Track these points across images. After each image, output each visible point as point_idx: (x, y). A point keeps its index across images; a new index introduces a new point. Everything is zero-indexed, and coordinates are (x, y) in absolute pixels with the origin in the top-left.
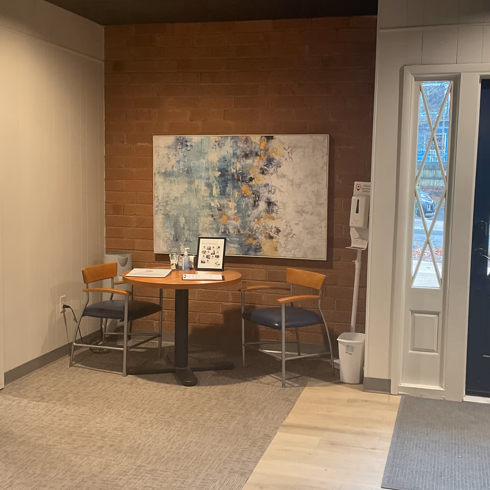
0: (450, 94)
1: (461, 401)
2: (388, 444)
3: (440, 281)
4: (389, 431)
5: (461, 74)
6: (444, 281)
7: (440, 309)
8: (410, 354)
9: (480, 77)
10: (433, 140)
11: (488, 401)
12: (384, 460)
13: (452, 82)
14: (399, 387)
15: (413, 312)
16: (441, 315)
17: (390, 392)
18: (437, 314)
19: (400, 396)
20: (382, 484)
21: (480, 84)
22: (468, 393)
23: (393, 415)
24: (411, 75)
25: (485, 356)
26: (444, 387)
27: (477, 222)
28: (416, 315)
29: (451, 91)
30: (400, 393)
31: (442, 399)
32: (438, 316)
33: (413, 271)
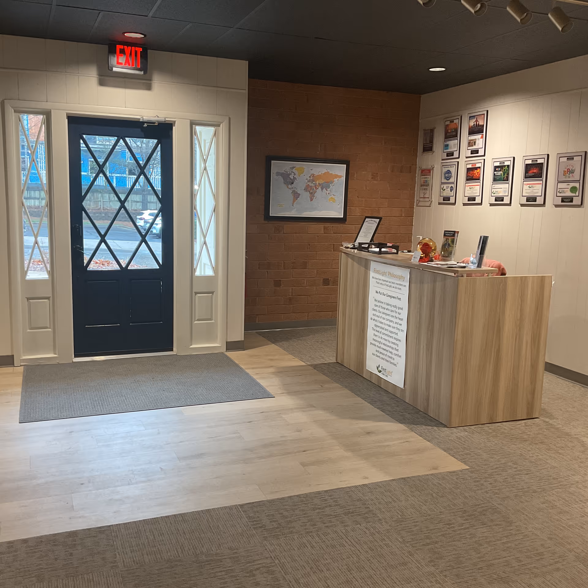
0: (44, 125)
1: (72, 362)
2: (19, 398)
3: (49, 273)
4: (19, 390)
5: (52, 110)
6: (51, 273)
7: (50, 295)
8: (29, 332)
9: (66, 114)
10: (34, 161)
11: (91, 359)
12: (18, 407)
13: (45, 116)
14: (21, 360)
15: (28, 299)
16: (51, 298)
17: (14, 364)
18: (48, 298)
19: (23, 367)
20: (20, 421)
21: (67, 120)
22: (76, 356)
23: (20, 379)
24: (11, 108)
25: (86, 326)
26: (57, 354)
27: (73, 226)
28: (31, 301)
29: (44, 123)
30: (22, 364)
31: (57, 363)
32: (49, 300)
33: (26, 266)
